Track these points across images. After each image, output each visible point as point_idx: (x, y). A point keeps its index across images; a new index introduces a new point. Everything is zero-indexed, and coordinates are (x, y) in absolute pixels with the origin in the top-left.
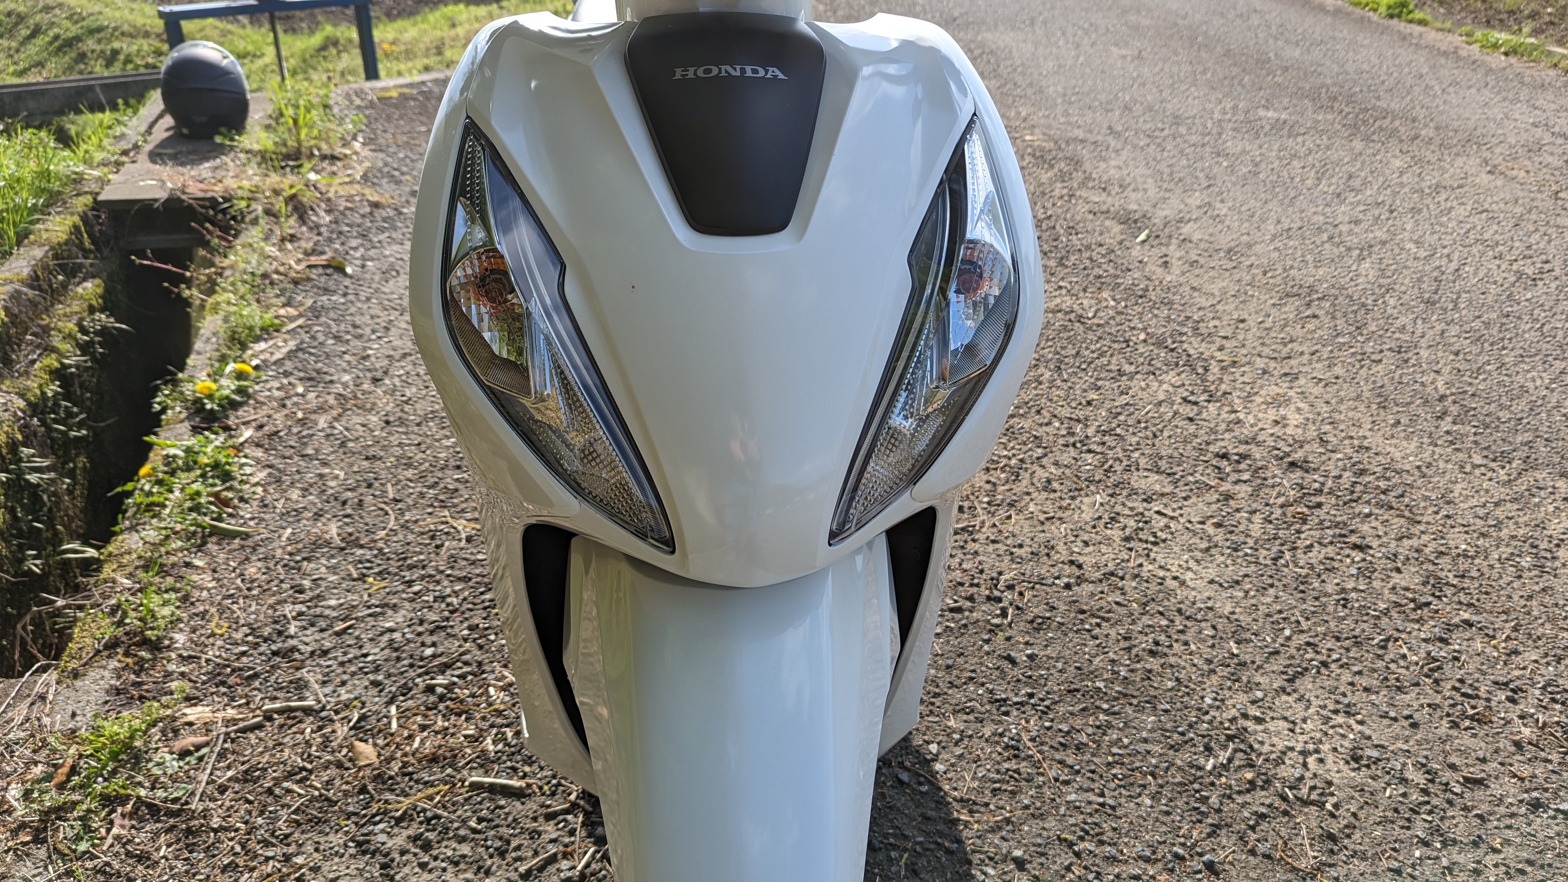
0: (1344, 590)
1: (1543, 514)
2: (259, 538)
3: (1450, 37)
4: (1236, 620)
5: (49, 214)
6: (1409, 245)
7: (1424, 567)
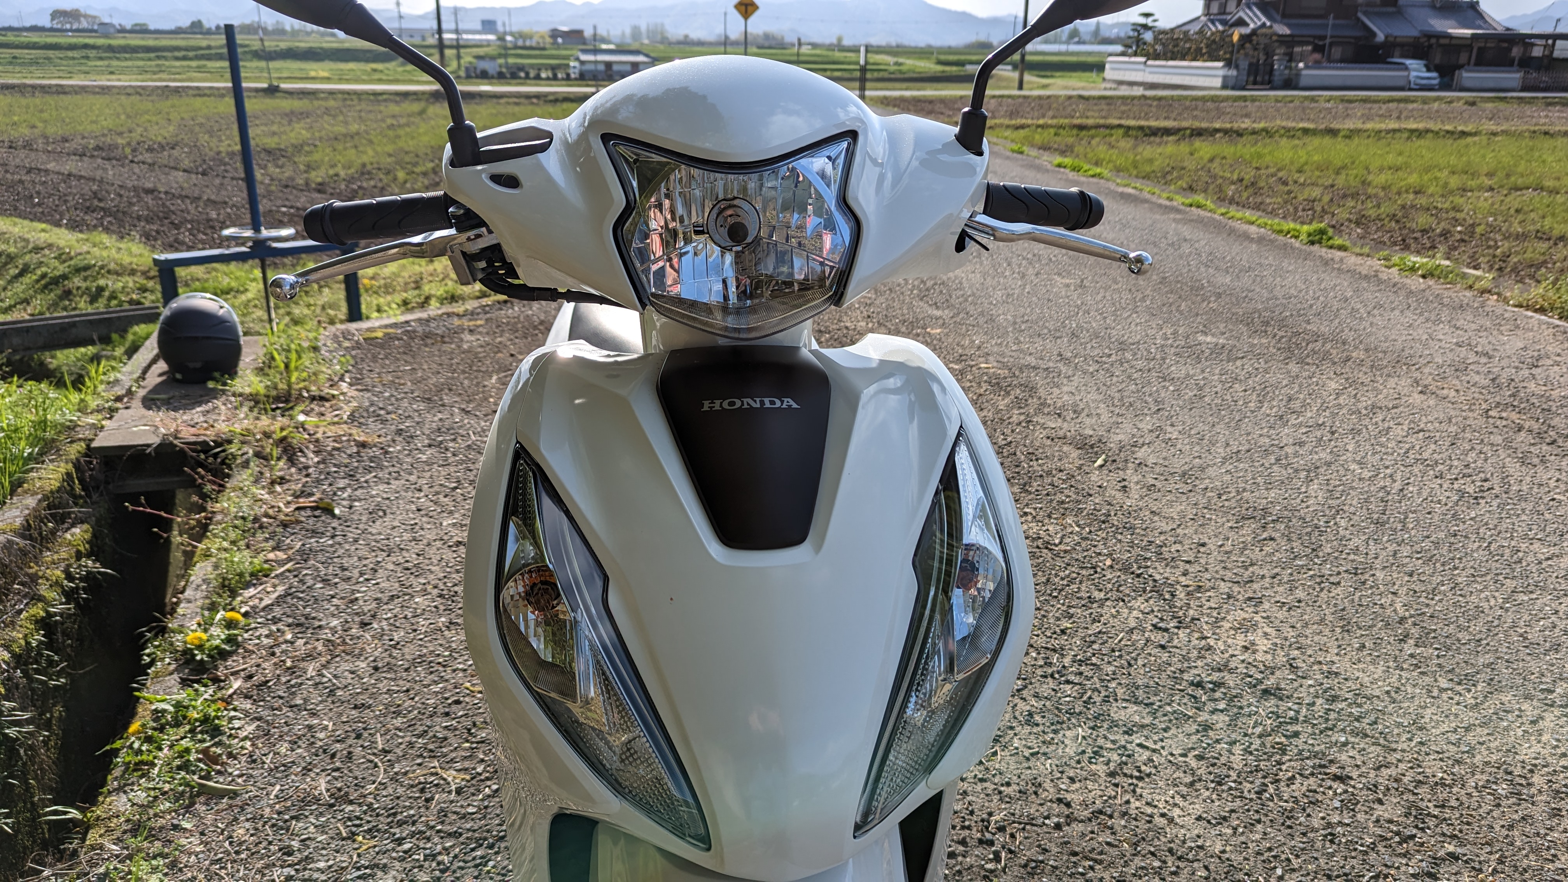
0: (1329, 825)
1: (1513, 739)
2: (247, 796)
3: (1369, 262)
4: (1228, 859)
5: (43, 462)
6: (1353, 466)
7: (1405, 798)
